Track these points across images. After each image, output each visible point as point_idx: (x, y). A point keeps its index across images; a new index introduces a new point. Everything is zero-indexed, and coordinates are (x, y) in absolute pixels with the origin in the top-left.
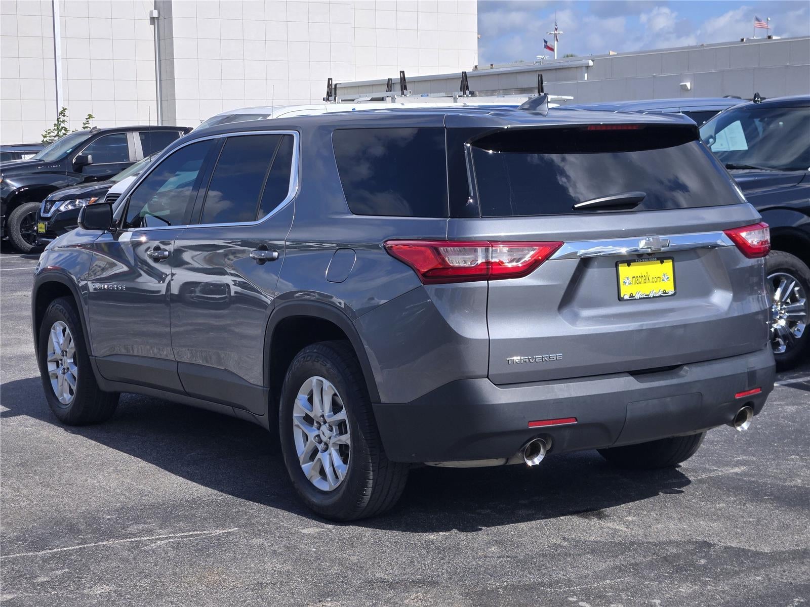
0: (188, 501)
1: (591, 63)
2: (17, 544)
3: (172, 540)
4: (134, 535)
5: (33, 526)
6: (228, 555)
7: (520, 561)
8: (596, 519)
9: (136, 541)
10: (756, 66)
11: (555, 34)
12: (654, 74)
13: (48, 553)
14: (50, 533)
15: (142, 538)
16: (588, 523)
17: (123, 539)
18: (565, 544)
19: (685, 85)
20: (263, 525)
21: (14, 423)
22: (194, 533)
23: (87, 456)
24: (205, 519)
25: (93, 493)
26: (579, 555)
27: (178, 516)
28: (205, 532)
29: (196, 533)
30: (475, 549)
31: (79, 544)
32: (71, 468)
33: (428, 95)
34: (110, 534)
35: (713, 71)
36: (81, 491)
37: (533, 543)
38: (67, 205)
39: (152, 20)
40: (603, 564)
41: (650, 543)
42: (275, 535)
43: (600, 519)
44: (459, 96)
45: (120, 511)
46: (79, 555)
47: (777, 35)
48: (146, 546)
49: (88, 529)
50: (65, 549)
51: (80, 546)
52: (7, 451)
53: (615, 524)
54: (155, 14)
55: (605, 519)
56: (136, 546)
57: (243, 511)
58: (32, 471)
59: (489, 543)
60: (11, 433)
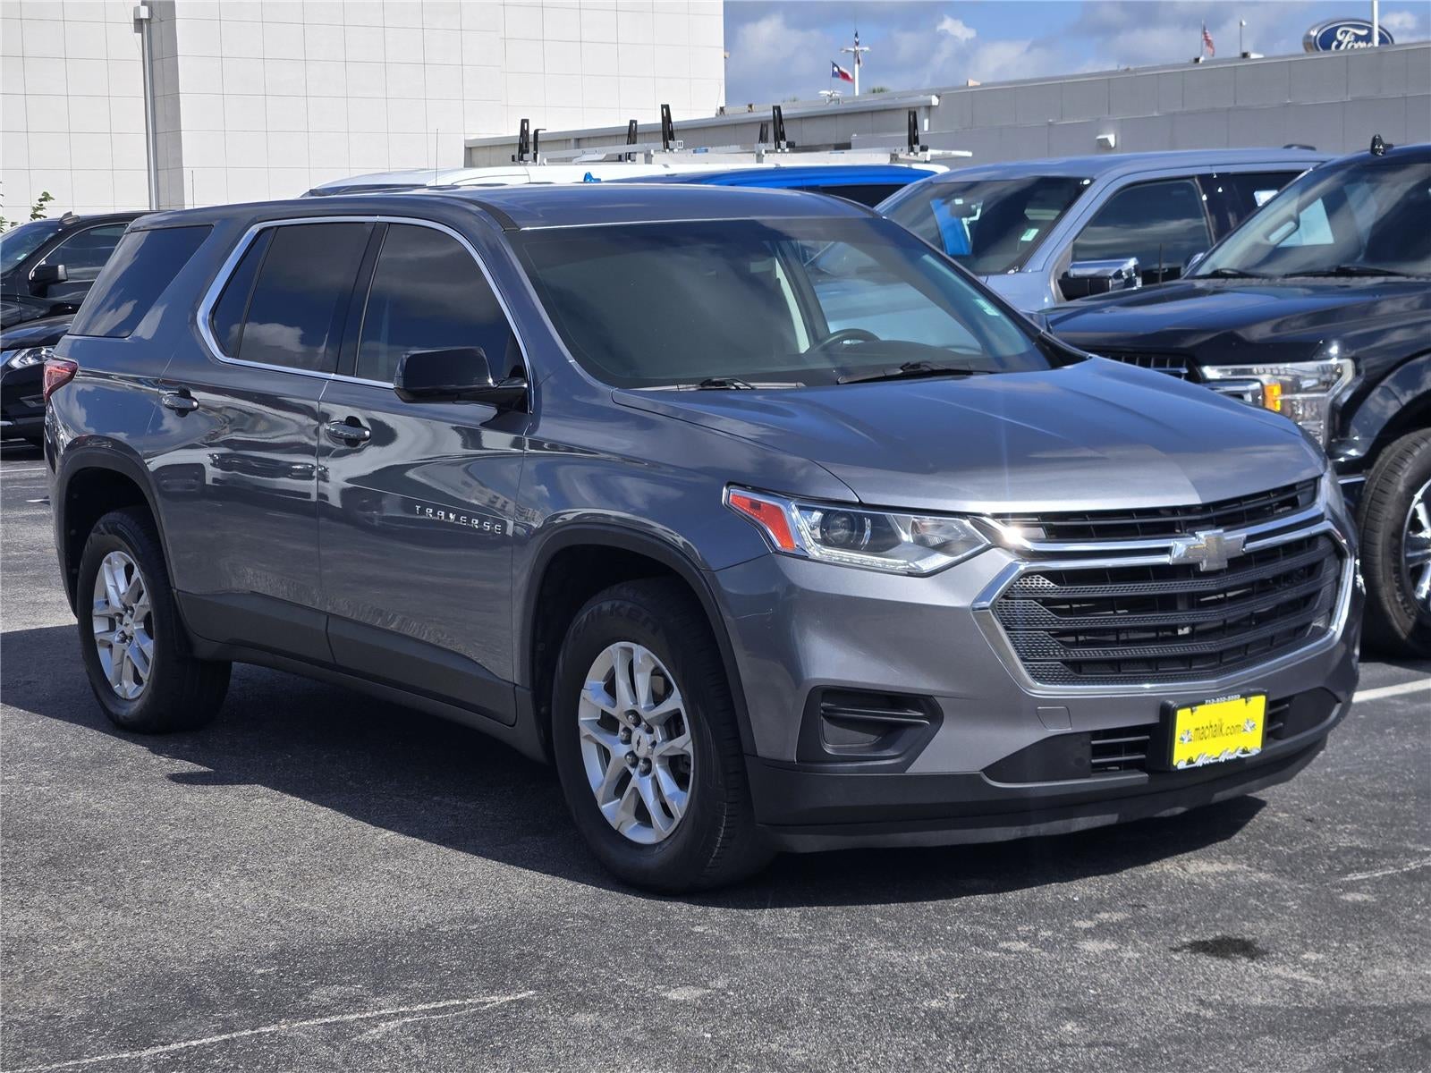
0: (412, 934)
1: (935, 101)
2: (90, 1034)
3: (408, 1020)
4: (327, 1010)
5: (111, 994)
6: (536, 1051)
7: (1133, 1053)
8: (1244, 960)
9: (336, 1023)
10: (1231, 105)
11: (856, 51)
12: (1050, 121)
13: (161, 1053)
14: (151, 1008)
15: (346, 1017)
16: (1233, 968)
17: (307, 1019)
18: (1209, 1014)
19: (1106, 139)
20: (584, 983)
21: (13, 777)
22: (447, 1003)
23: (178, 842)
24: (460, 972)
25: (212, 920)
26: (1248, 1037)
27: (401, 967)
28: (470, 1001)
29: (453, 1002)
30: (1033, 1027)
31: (219, 1032)
32: (153, 868)
33: (706, 151)
34: (275, 1008)
35: (1156, 114)
36: (186, 916)
37: (1143, 1014)
38: (23, 358)
39: (139, 23)
40: (1307, 1057)
41: (1374, 1008)
42: (617, 1006)
43: (1253, 959)
44: (766, 152)
45: (281, 957)
46: (229, 1057)
47: (1257, 51)
48: (361, 1032)
49: (227, 998)
50: (194, 1043)
51: (224, 1037)
52: (16, 835)
53: (1288, 969)
54: (144, 13)
55: (1264, 960)
56: (337, 1035)
57: (530, 953)
58: (75, 875)
59: (1053, 1014)
60: (11, 799)
